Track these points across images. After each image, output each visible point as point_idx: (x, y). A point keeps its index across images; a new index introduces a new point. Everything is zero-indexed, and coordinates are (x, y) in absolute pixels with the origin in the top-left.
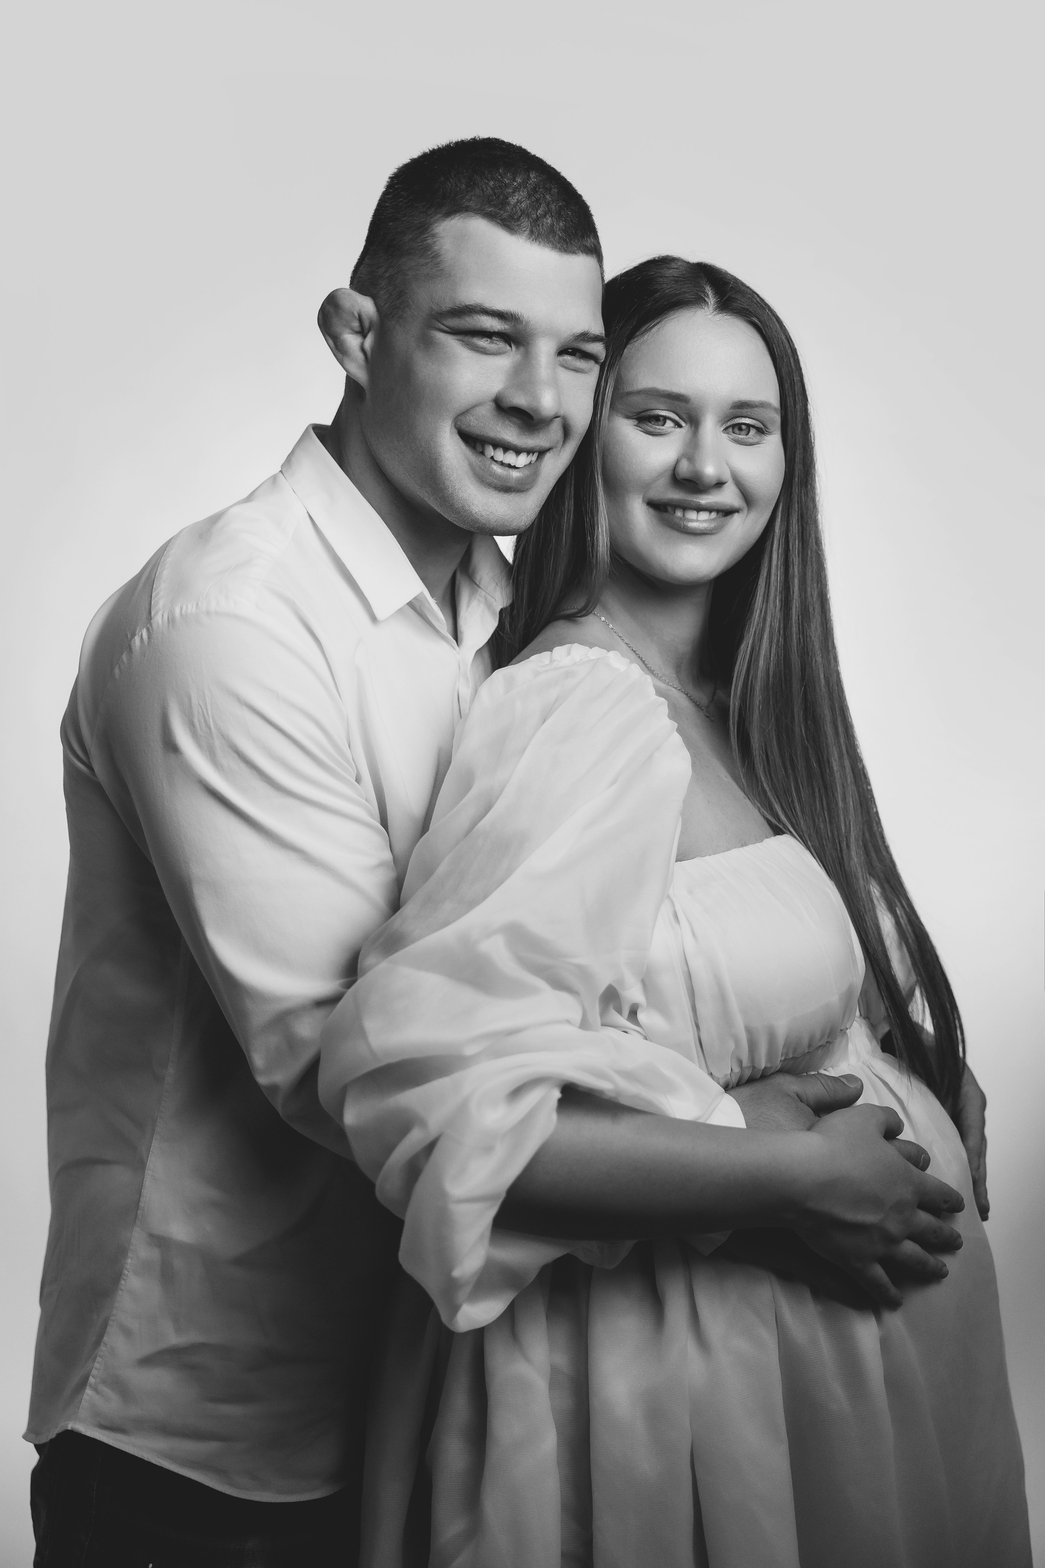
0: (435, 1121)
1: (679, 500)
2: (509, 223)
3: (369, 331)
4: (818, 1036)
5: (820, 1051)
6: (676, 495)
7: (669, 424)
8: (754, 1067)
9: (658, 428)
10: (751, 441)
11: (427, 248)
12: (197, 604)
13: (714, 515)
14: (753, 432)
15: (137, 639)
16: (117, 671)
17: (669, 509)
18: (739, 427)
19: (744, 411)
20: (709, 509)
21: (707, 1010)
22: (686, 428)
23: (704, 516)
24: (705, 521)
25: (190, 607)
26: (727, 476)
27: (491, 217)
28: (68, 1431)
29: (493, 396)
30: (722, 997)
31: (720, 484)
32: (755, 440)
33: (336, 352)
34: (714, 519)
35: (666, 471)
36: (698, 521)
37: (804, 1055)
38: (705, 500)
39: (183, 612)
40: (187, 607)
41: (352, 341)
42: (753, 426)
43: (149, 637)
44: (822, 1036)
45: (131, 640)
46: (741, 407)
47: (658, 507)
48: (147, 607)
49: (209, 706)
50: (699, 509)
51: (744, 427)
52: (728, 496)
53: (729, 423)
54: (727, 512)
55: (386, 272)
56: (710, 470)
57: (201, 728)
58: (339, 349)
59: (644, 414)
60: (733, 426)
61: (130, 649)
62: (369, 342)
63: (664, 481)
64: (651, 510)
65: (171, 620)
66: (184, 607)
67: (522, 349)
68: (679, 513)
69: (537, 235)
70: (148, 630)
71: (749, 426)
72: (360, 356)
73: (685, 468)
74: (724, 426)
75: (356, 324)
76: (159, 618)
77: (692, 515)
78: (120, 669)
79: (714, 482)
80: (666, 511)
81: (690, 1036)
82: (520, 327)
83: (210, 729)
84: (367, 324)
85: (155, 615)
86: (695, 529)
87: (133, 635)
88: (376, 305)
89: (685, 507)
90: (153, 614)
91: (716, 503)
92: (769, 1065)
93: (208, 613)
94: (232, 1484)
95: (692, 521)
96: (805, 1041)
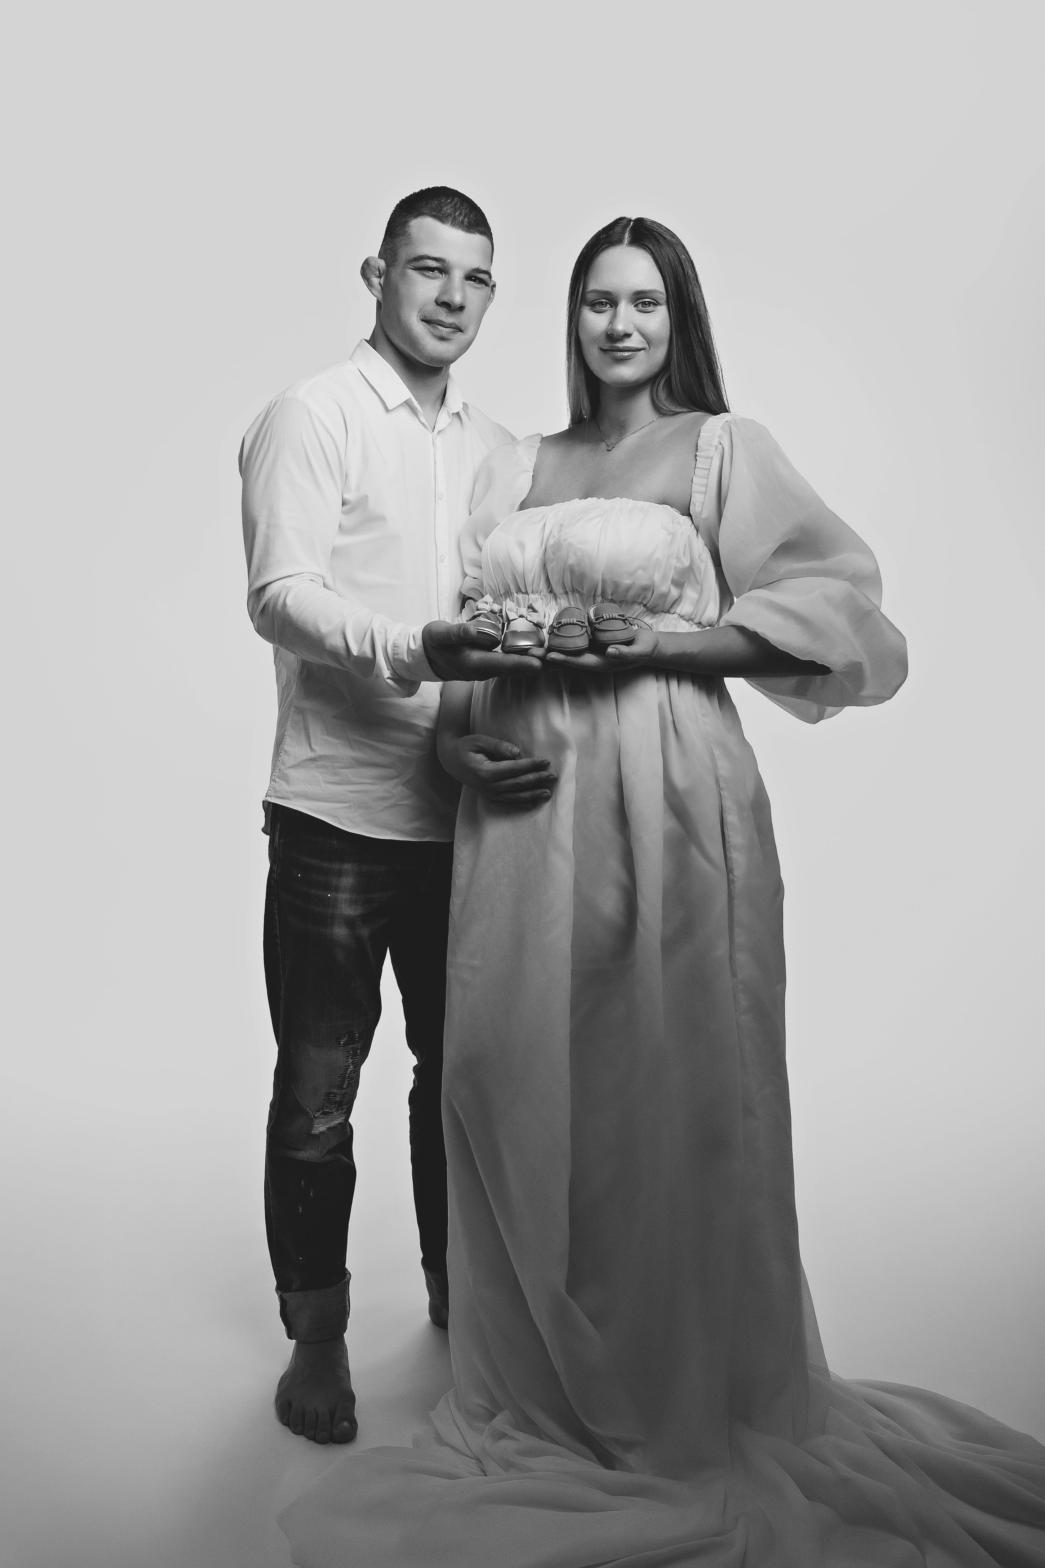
1: (612, 346)
2: (442, 219)
3: (383, 275)
6: (609, 344)
7: (606, 306)
11: (406, 232)
14: (651, 305)
19: (643, 295)
22: (613, 307)
26: (634, 331)
27: (435, 217)
29: (434, 300)
32: (650, 310)
33: (369, 287)
35: (604, 332)
41: (375, 281)
42: (651, 302)
46: (642, 293)
47: (604, 350)
50: (621, 349)
51: (643, 304)
52: (635, 341)
53: (636, 303)
54: (636, 349)
55: (390, 246)
58: (370, 285)
59: (594, 303)
60: (638, 304)
62: (382, 280)
63: (603, 338)
64: (601, 352)
67: (447, 275)
69: (455, 223)
72: (379, 287)
73: (611, 329)
74: (632, 305)
75: (377, 273)
80: (608, 352)
82: (446, 265)
84: (382, 272)
88: (386, 263)
91: (630, 345)
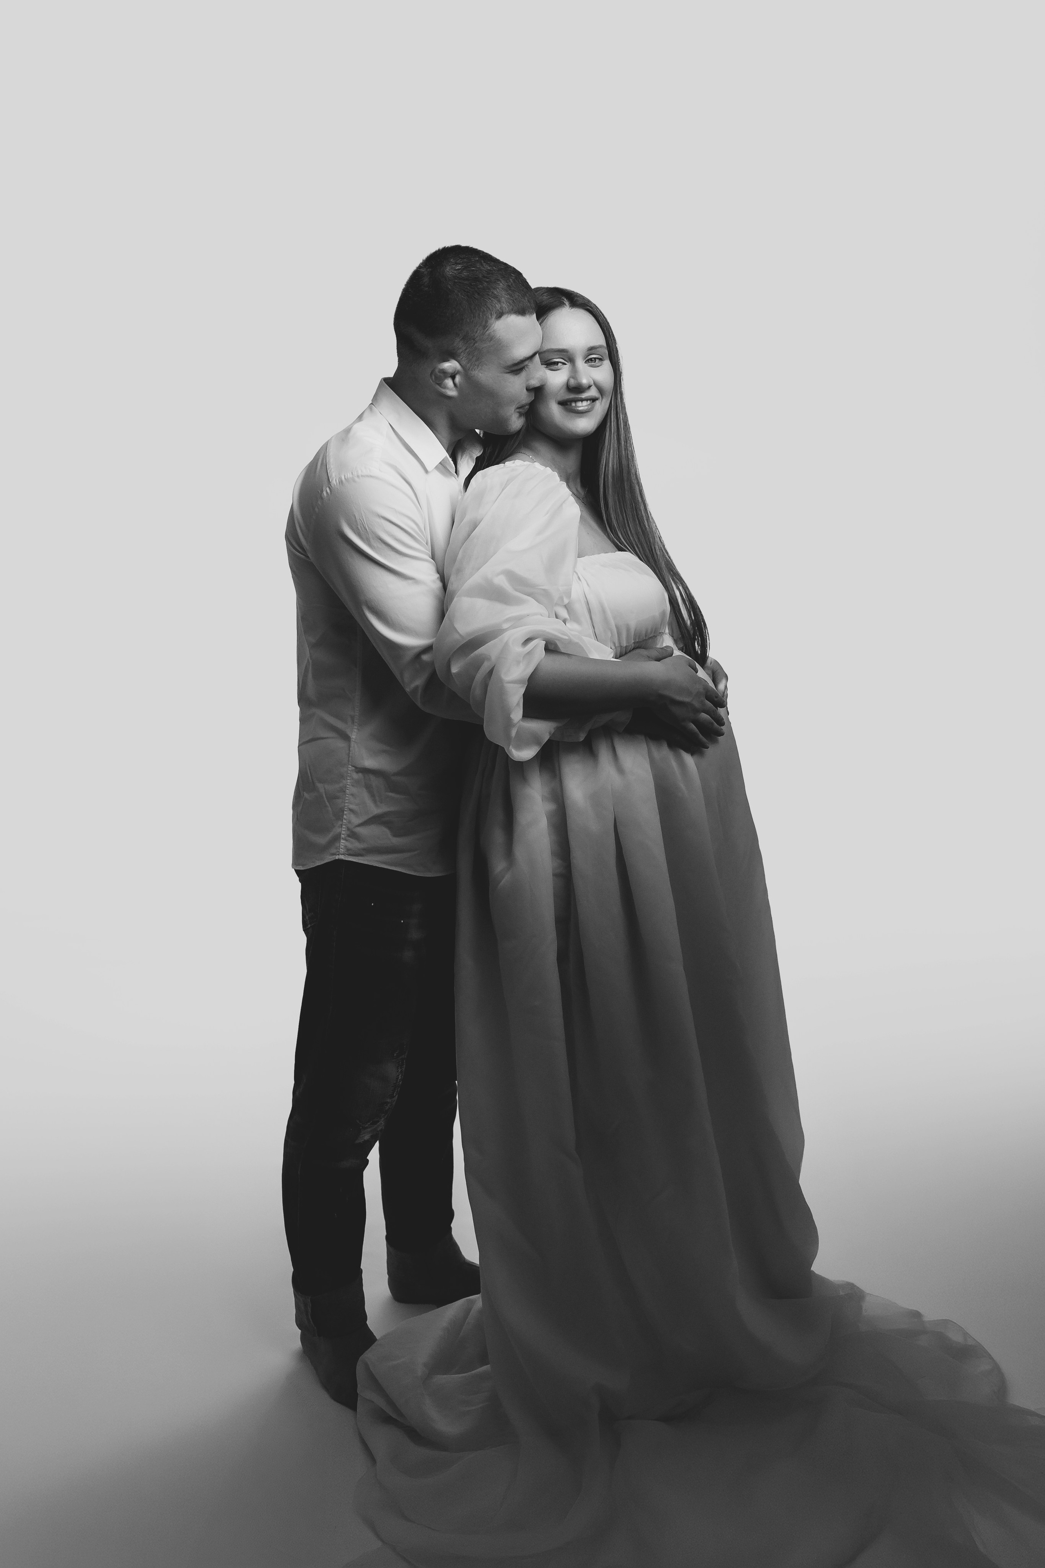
0: (494, 655)
1: (573, 398)
4: (649, 631)
5: (650, 641)
6: (572, 396)
7: (560, 364)
8: (621, 647)
9: (555, 367)
10: (597, 365)
12: (352, 473)
13: (589, 402)
14: (597, 360)
15: (325, 493)
16: (317, 510)
17: (569, 403)
18: (591, 359)
19: (593, 351)
20: (587, 400)
21: (597, 618)
22: (568, 365)
23: (585, 403)
24: (586, 406)
25: (349, 475)
26: (592, 383)
28: (336, 860)
30: (604, 611)
31: (590, 387)
32: (599, 364)
34: (589, 404)
35: (563, 385)
36: (582, 406)
37: (644, 640)
38: (584, 396)
39: (346, 478)
40: (347, 475)
42: (597, 358)
43: (331, 491)
44: (651, 632)
45: (321, 494)
46: (591, 349)
47: (563, 403)
48: (326, 477)
49: (365, 520)
50: (582, 400)
51: (593, 359)
52: (593, 392)
53: (587, 359)
54: (594, 400)
56: (585, 381)
57: (363, 531)
59: (548, 362)
60: (588, 360)
61: (322, 498)
63: (563, 391)
64: (560, 406)
65: (341, 482)
66: (346, 475)
68: (573, 404)
70: (330, 488)
71: (595, 358)
73: (572, 382)
74: (585, 361)
76: (334, 482)
77: (579, 404)
78: (318, 508)
79: (588, 386)
80: (567, 405)
81: (591, 631)
83: (366, 530)
85: (332, 481)
86: (580, 410)
87: (322, 491)
89: (576, 401)
90: (330, 480)
91: (589, 396)
92: (627, 645)
93: (358, 476)
94: (415, 871)
95: (580, 407)
96: (644, 633)
